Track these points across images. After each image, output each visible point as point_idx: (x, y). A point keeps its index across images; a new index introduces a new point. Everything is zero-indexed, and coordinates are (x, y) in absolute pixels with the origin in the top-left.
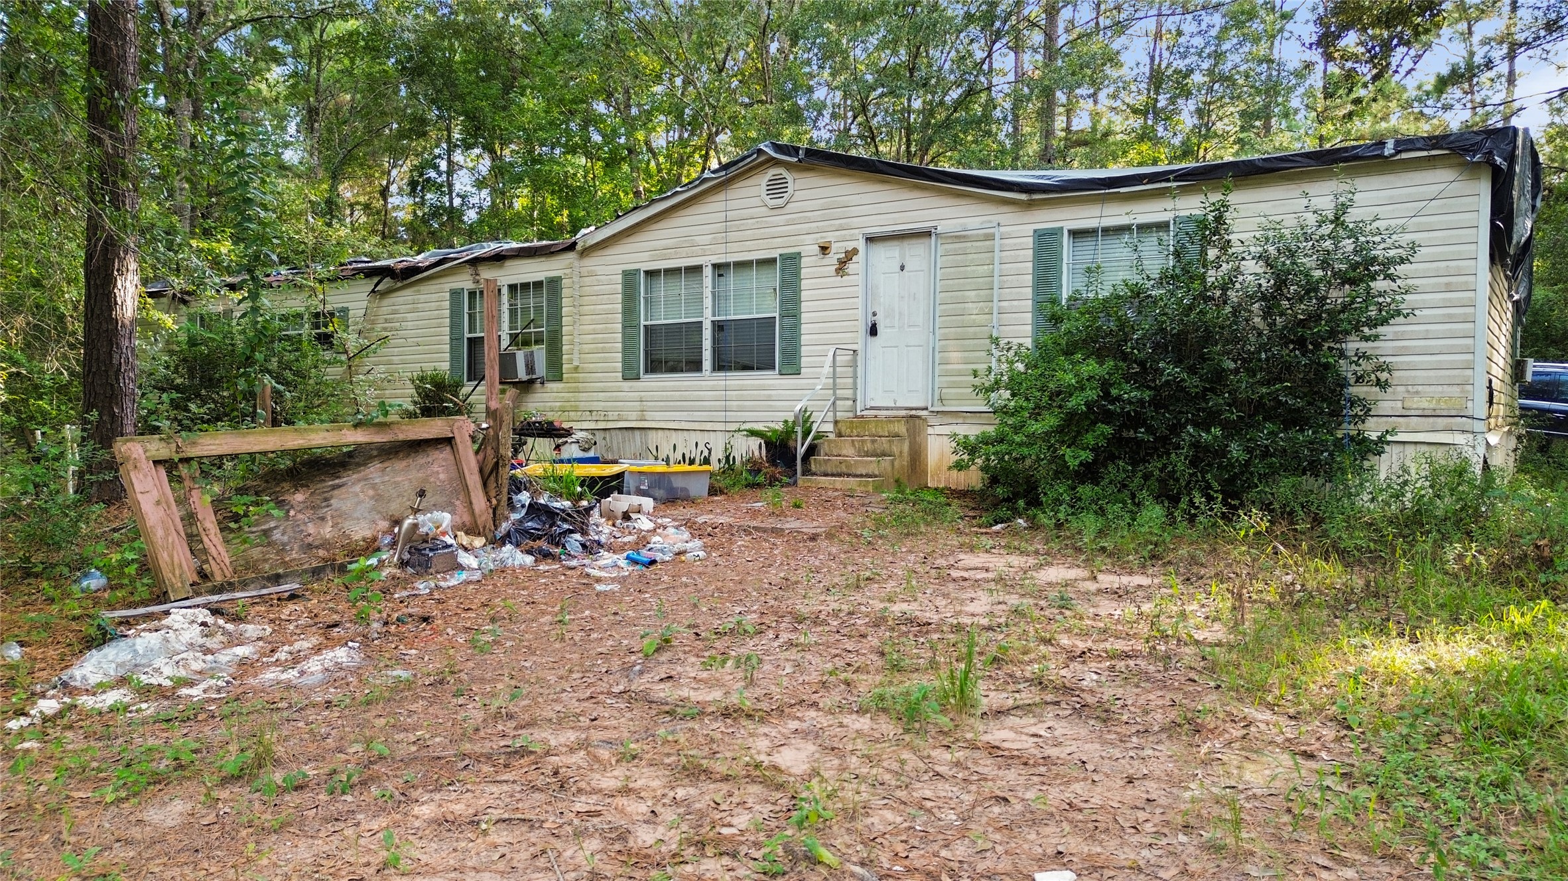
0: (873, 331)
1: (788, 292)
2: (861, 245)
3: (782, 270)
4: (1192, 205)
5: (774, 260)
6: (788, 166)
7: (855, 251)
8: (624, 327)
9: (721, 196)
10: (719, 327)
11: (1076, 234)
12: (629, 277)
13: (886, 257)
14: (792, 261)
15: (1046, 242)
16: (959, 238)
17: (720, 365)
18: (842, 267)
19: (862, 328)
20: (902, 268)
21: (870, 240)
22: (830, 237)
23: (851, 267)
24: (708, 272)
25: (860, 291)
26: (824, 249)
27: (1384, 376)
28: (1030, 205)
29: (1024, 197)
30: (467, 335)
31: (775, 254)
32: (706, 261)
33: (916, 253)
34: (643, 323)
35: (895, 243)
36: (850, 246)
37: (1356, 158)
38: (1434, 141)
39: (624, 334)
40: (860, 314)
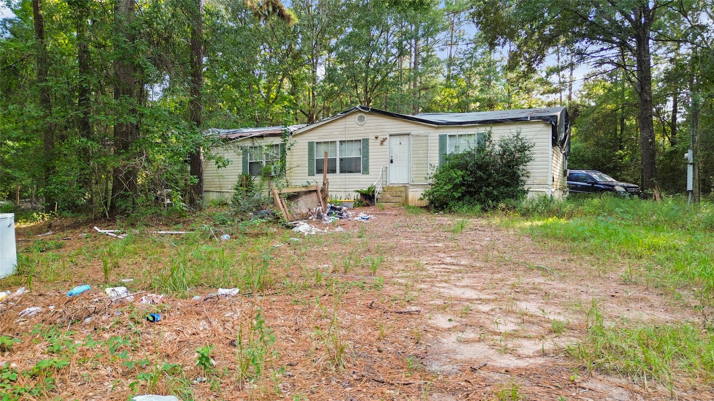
0: (392, 162)
1: (365, 150)
2: (388, 137)
3: (363, 143)
4: (483, 130)
5: (360, 140)
6: (365, 113)
7: (386, 139)
8: (309, 159)
9: (343, 120)
10: (341, 160)
11: (450, 136)
12: (311, 144)
13: (395, 141)
14: (366, 141)
15: (442, 138)
16: (417, 136)
17: (342, 172)
18: (382, 143)
19: (389, 161)
20: (400, 144)
21: (390, 135)
22: (378, 134)
23: (385, 143)
24: (338, 143)
25: (388, 150)
26: (376, 138)
27: (528, 175)
28: (438, 128)
29: (436, 126)
30: (249, 161)
31: (361, 138)
32: (338, 140)
33: (405, 140)
34: (315, 158)
35: (398, 136)
36: (385, 137)
37: (521, 120)
38: (539, 118)
39: (309, 161)
40: (388, 157)
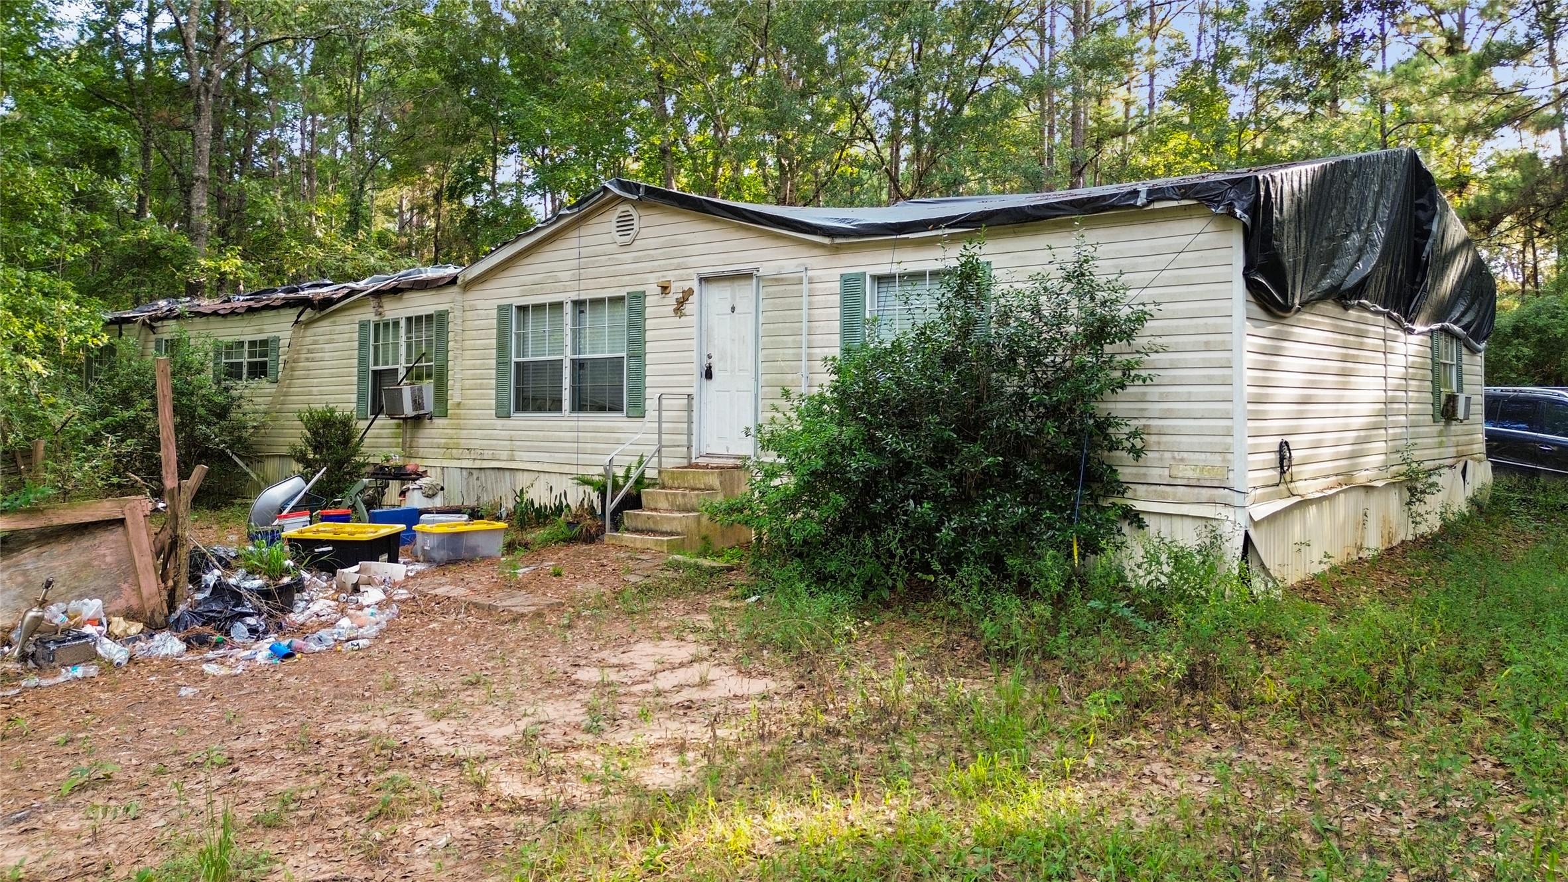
0: (709, 374)
1: (634, 332)
2: (695, 284)
3: (630, 309)
5: (622, 299)
6: (634, 204)
7: (690, 292)
8: (498, 363)
9: (575, 233)
10: (579, 366)
11: (880, 279)
12: (503, 310)
13: (719, 296)
14: (638, 298)
15: (851, 285)
16: (777, 280)
17: (579, 406)
18: (679, 310)
19: (696, 370)
20: (733, 309)
21: (705, 280)
22: (670, 276)
23: (688, 308)
24: (568, 308)
25: (694, 332)
26: (665, 289)
28: (837, 249)
29: (827, 241)
30: (372, 368)
31: (622, 292)
32: (567, 297)
33: (745, 294)
34: (514, 359)
35: (727, 284)
36: (686, 285)
37: (1113, 207)
38: (1185, 191)
39: (498, 369)
40: (695, 355)
